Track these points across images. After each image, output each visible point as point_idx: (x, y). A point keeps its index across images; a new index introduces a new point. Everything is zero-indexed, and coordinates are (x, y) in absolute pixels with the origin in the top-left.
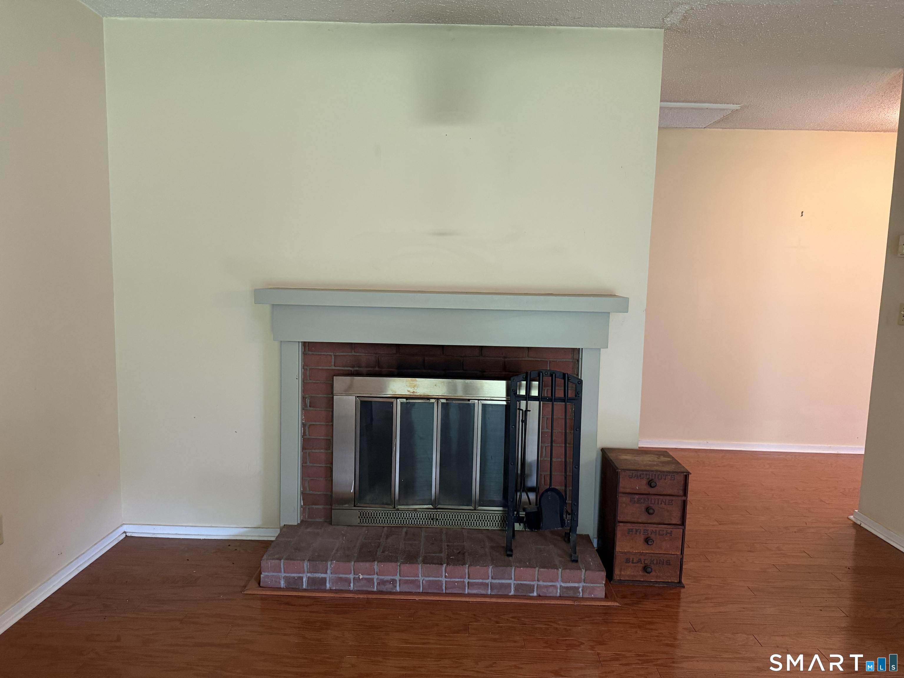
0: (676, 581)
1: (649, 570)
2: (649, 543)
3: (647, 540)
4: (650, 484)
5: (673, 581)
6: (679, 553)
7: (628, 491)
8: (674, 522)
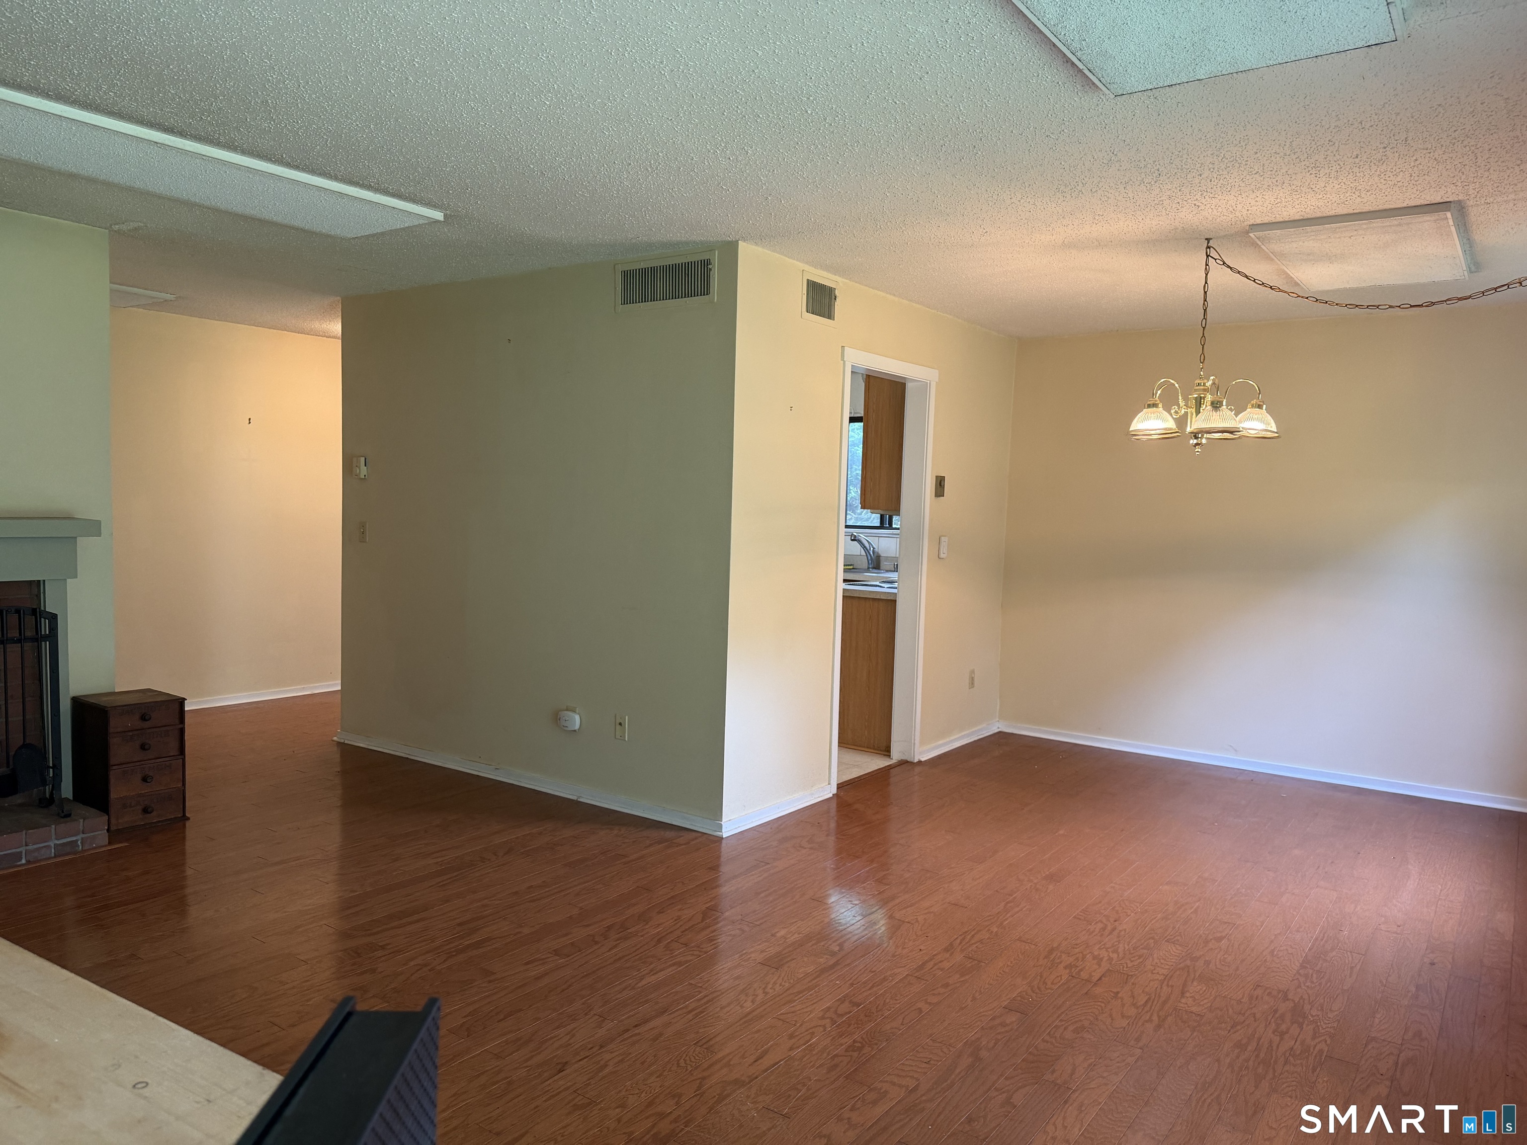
0: (180, 816)
1: (149, 810)
2: (148, 781)
3: (145, 779)
4: (144, 718)
5: (177, 816)
6: (180, 785)
7: (119, 730)
8: (172, 754)
